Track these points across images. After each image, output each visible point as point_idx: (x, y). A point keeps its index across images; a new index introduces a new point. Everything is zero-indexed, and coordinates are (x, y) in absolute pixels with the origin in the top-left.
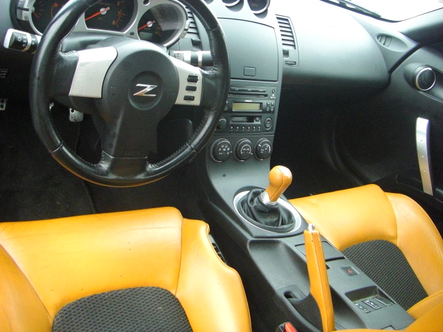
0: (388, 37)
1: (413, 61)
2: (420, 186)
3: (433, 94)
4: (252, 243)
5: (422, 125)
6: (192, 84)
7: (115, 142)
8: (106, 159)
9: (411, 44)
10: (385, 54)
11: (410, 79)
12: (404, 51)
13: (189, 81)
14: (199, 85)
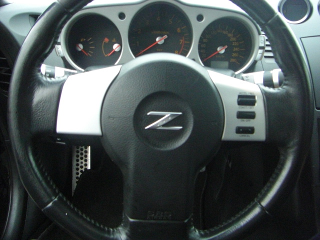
6: (247, 109)
13: (240, 103)
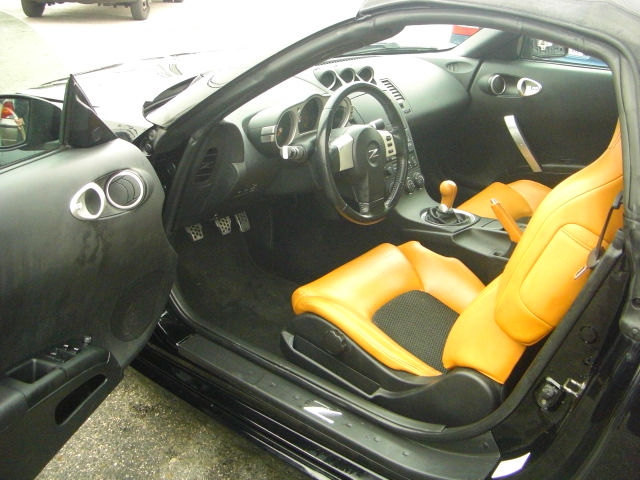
0: (454, 64)
1: (483, 75)
2: (530, 169)
3: (508, 94)
4: (455, 237)
5: (510, 121)
7: (367, 192)
8: (364, 206)
9: (475, 63)
10: (458, 78)
11: (486, 89)
12: (471, 70)
14: (392, 141)
